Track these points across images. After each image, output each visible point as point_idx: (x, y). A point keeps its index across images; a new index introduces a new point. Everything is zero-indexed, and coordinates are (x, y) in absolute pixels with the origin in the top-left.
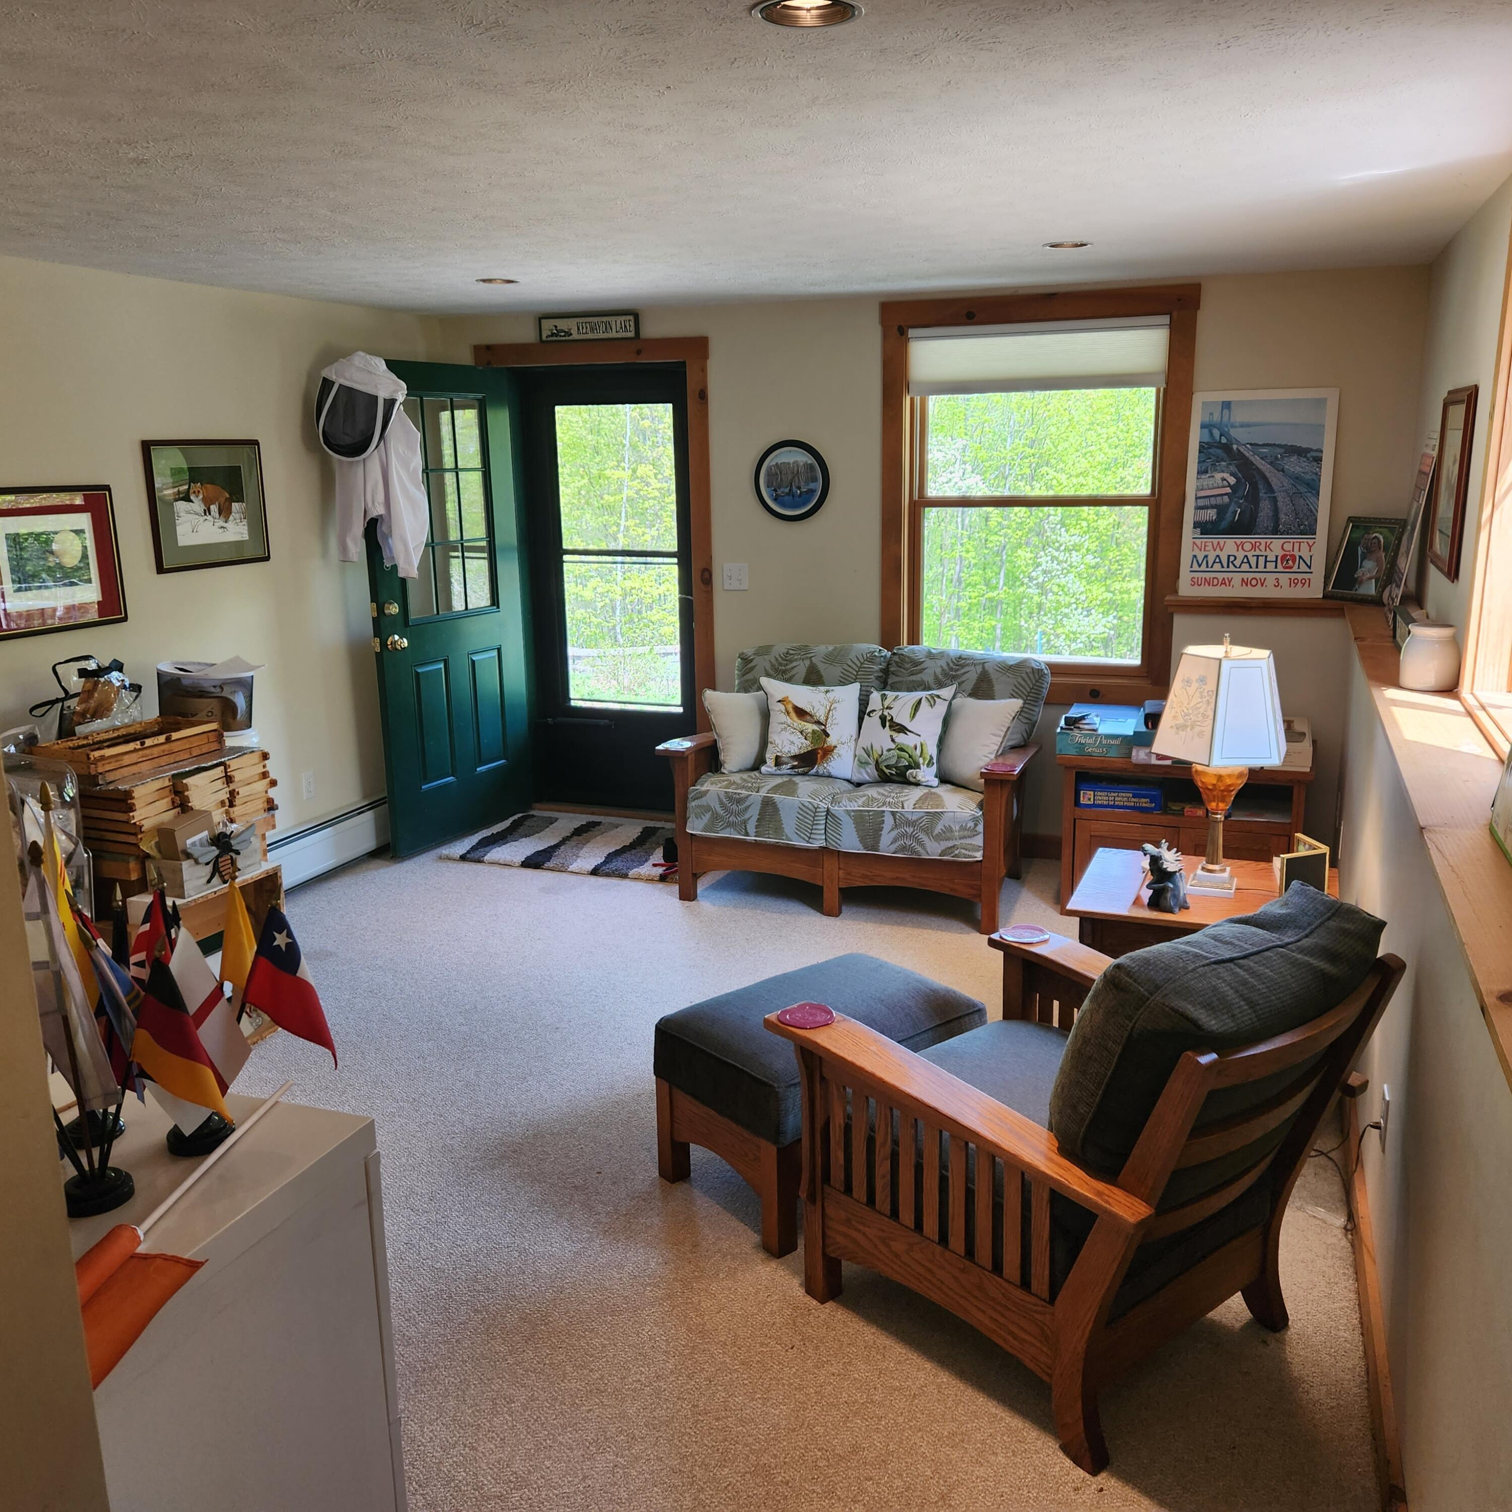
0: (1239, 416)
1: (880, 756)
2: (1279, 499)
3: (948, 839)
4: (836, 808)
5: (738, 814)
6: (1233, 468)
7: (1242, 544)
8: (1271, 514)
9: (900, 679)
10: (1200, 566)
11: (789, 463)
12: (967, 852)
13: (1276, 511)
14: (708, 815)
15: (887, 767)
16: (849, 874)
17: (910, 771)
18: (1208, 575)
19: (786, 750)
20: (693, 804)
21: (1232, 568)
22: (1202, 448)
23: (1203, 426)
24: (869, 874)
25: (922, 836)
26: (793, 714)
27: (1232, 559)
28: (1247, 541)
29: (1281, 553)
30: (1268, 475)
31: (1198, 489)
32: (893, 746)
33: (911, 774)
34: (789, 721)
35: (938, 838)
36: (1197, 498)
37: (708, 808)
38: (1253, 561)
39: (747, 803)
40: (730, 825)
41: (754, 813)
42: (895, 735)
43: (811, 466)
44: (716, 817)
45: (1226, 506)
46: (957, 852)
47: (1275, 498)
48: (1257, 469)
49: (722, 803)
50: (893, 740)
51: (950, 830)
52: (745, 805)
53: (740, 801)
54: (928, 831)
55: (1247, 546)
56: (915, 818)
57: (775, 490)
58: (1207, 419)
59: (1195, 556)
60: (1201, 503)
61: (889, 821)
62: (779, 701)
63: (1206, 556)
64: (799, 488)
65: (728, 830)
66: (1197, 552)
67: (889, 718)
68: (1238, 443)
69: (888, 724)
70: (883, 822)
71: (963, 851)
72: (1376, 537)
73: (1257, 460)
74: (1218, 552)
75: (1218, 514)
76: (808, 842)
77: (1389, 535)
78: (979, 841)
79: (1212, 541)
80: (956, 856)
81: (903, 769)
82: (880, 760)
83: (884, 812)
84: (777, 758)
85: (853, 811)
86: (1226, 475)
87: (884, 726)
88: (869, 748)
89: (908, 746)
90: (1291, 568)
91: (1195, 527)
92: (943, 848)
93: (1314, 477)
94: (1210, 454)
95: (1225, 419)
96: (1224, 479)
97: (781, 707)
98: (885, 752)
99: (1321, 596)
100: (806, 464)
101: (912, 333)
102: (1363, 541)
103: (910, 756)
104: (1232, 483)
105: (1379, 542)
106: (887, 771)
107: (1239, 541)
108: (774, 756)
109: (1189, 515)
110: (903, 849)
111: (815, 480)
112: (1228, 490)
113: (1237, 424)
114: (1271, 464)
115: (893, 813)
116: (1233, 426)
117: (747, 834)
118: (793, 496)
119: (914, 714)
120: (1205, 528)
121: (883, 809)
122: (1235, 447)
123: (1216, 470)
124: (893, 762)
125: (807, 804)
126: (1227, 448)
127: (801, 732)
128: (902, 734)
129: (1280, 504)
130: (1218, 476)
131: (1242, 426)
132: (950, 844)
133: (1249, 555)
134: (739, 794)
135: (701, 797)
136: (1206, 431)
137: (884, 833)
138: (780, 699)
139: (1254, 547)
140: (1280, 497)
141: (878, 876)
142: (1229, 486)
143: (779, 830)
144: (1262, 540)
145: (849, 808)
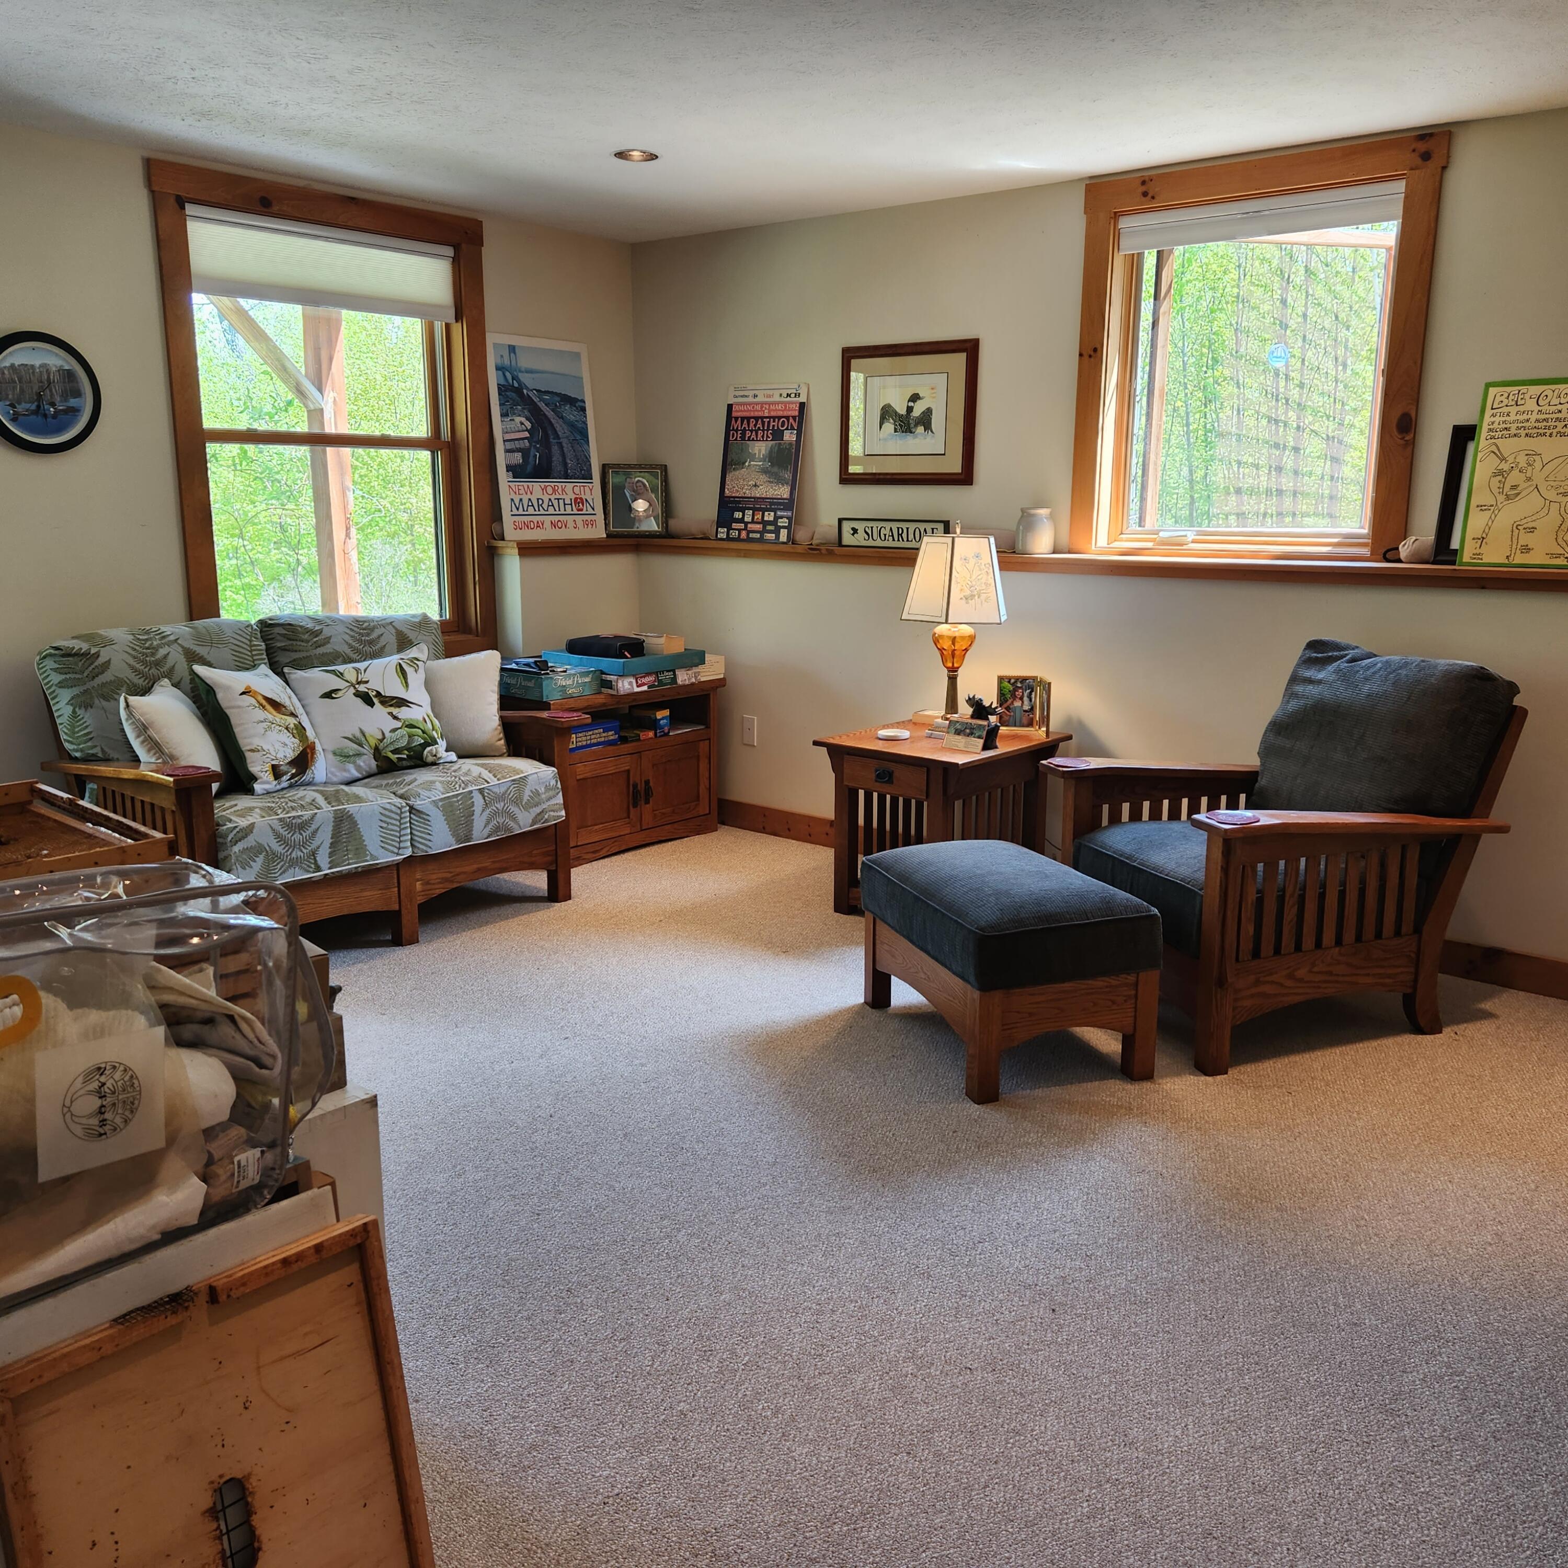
0: (524, 362)
1: (381, 741)
2: (564, 445)
3: (536, 805)
4: (419, 802)
5: (304, 845)
6: (526, 412)
7: (546, 487)
8: (561, 459)
9: (304, 654)
10: (518, 509)
11: (32, 366)
12: (555, 814)
13: (563, 455)
14: (260, 860)
15: (394, 752)
16: (428, 883)
17: (428, 749)
18: (526, 519)
19: (281, 755)
20: (236, 849)
21: (542, 512)
22: (501, 389)
23: (498, 368)
24: (449, 875)
25: (513, 808)
26: (268, 707)
27: (540, 502)
28: (550, 484)
29: (573, 497)
30: (553, 421)
31: (505, 432)
32: (398, 724)
33: (430, 752)
34: (270, 717)
35: (527, 807)
36: (504, 441)
37: (259, 849)
38: (555, 503)
39: (314, 827)
40: (294, 863)
41: (324, 838)
42: (395, 711)
43: (69, 375)
44: (272, 858)
45: (529, 450)
46: (546, 817)
47: (561, 443)
48: (545, 414)
49: (278, 836)
50: (395, 718)
51: (537, 793)
52: (311, 830)
53: (303, 826)
54: (517, 801)
55: (550, 490)
56: (503, 790)
57: (12, 406)
58: (499, 362)
59: (512, 500)
60: (509, 446)
61: (478, 800)
62: (243, 693)
63: (521, 500)
64: (53, 404)
65: (291, 871)
66: (513, 496)
67: (372, 694)
68: (527, 388)
69: (375, 700)
70: (473, 804)
71: (552, 813)
72: (638, 481)
73: (542, 405)
74: (529, 496)
75: (523, 457)
76: (398, 854)
77: (651, 478)
78: (560, 799)
79: (524, 484)
80: (546, 821)
81: (420, 748)
82: (381, 746)
83: (471, 792)
84: (275, 768)
85: (441, 800)
86: (523, 419)
87: (371, 704)
88: (358, 734)
89: (417, 721)
90: (582, 510)
91: (507, 471)
92: (534, 815)
93: (583, 425)
94: (507, 396)
95: (513, 363)
96: (522, 423)
97: (248, 699)
98: (387, 734)
99: (605, 536)
100: (60, 370)
101: (190, 209)
102: (627, 485)
103: (424, 732)
104: (529, 428)
105: (644, 485)
106: (394, 757)
107: (542, 485)
108: (268, 767)
109: (501, 460)
110: (497, 829)
111: (77, 394)
112: (527, 434)
113: (523, 369)
114: (553, 410)
115: (481, 791)
116: (521, 371)
117: (318, 869)
118: (45, 416)
119: (406, 683)
120: (516, 472)
121: (470, 789)
122: (525, 391)
123: (514, 414)
124: (403, 743)
125: (388, 806)
126: (519, 391)
127: (287, 728)
128: (404, 708)
129: (565, 450)
130: (518, 419)
131: (527, 372)
132: (538, 810)
133: (552, 497)
134: (299, 817)
135: (246, 836)
136: (500, 373)
137: (476, 817)
138: (243, 690)
139: (554, 490)
140: (564, 442)
141: (458, 875)
142: (527, 430)
143: (361, 850)
144: (559, 484)
145: (434, 799)
